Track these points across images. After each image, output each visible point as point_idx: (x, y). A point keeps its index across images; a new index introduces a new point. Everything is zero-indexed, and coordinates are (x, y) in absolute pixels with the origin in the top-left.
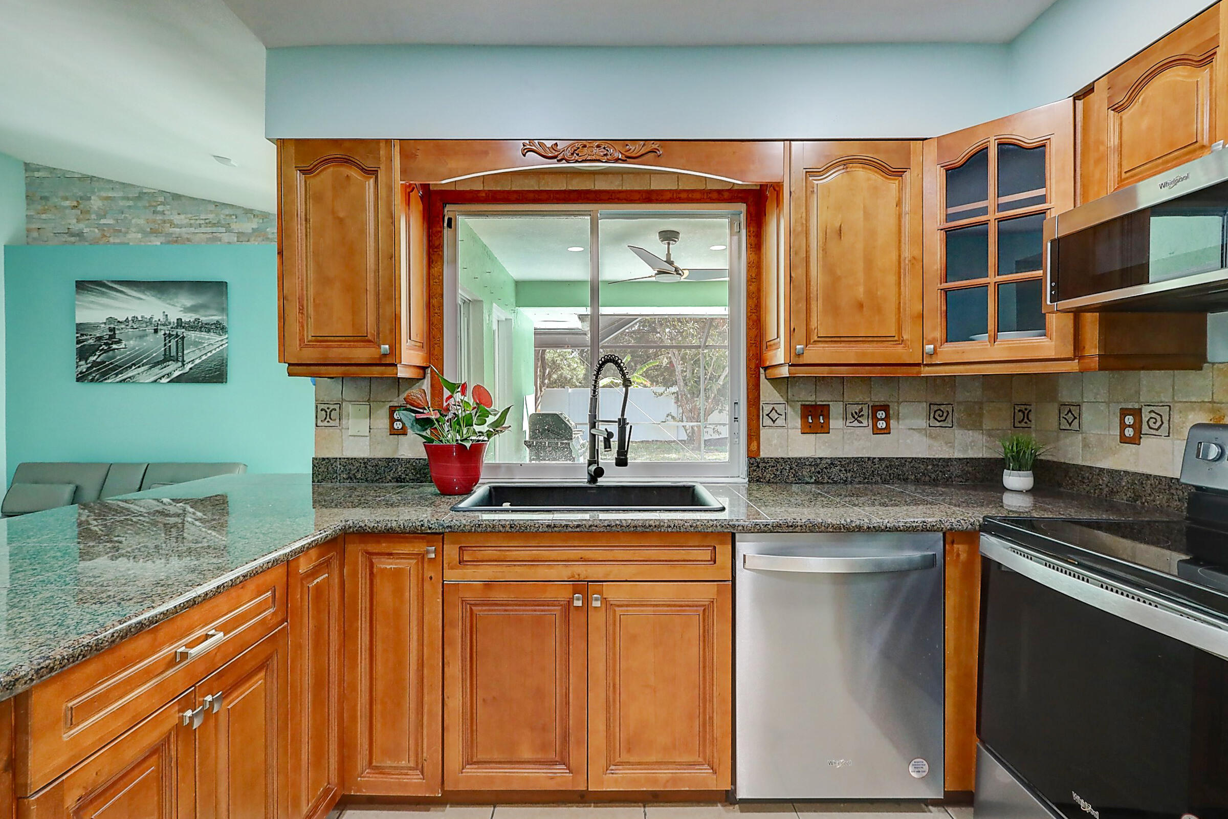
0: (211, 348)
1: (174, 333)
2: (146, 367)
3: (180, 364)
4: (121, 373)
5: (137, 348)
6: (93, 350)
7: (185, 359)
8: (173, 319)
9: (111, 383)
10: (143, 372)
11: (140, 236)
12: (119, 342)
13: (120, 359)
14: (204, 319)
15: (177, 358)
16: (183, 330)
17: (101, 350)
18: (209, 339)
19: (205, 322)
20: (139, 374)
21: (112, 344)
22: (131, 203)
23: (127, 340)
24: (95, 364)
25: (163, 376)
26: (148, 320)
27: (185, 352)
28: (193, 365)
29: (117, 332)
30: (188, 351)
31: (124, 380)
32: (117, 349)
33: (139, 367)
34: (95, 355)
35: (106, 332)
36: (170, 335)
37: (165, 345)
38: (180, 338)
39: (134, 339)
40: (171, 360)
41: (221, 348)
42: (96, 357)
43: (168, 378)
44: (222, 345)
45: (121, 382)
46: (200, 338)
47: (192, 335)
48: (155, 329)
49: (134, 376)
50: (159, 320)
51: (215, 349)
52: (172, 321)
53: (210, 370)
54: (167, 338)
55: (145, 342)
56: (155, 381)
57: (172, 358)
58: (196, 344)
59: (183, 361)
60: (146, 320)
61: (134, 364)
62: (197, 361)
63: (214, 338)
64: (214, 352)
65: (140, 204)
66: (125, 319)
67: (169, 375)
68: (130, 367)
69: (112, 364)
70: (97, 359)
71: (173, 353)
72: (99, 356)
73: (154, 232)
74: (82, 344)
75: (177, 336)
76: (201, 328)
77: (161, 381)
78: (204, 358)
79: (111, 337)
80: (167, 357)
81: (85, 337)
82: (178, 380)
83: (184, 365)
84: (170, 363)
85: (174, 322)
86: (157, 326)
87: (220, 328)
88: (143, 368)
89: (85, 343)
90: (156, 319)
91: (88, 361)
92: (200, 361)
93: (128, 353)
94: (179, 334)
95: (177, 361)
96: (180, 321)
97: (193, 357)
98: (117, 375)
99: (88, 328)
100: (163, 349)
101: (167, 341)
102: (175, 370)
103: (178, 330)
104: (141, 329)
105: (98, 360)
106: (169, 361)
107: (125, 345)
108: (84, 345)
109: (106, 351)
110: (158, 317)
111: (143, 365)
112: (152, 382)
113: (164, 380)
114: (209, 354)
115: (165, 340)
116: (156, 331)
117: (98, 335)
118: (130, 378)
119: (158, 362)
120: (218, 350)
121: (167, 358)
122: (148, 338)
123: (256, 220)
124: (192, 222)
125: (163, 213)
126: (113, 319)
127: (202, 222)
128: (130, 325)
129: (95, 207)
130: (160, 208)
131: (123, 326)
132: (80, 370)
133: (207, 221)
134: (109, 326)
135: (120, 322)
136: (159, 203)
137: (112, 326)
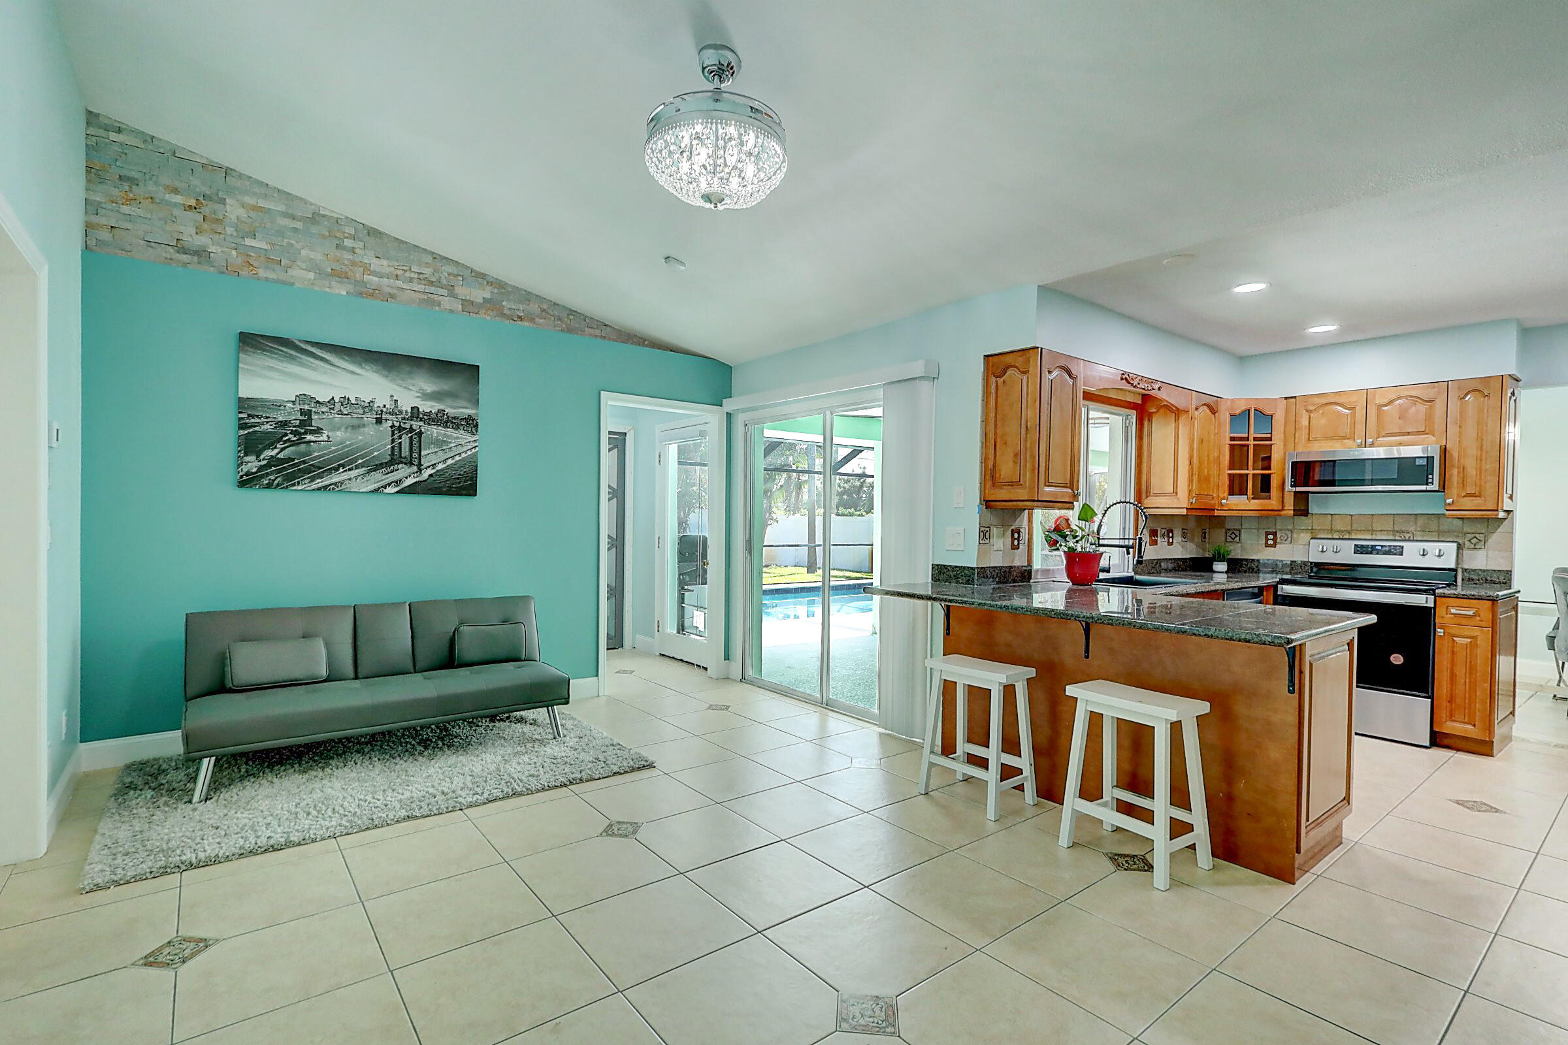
0: (460, 450)
1: (407, 426)
2: (362, 470)
3: (415, 468)
4: (320, 476)
5: (348, 443)
6: (271, 441)
7: (422, 463)
8: (404, 406)
9: (302, 490)
10: (356, 478)
12: (318, 431)
13: (319, 457)
14: (451, 411)
15: (411, 460)
16: (421, 423)
17: (285, 442)
18: (457, 438)
19: (452, 416)
20: (350, 479)
21: (305, 433)
22: (299, 225)
23: (332, 430)
24: (273, 461)
25: (389, 485)
26: (366, 404)
27: (423, 453)
28: (434, 471)
29: (314, 417)
30: (427, 452)
31: (325, 488)
32: (313, 442)
33: (350, 470)
34: (275, 448)
35: (294, 415)
36: (400, 429)
37: (393, 441)
38: (416, 434)
39: (343, 429)
40: (402, 462)
41: (473, 450)
42: (276, 451)
43: (396, 486)
44: (475, 447)
45: (319, 489)
46: (445, 436)
47: (434, 431)
48: (376, 418)
49: (342, 483)
50: (384, 406)
51: (466, 452)
52: (403, 409)
54: (396, 432)
55: (363, 434)
56: (376, 491)
57: (402, 460)
58: (440, 443)
59: (420, 465)
60: (362, 403)
61: (343, 466)
62: (440, 466)
63: (463, 436)
64: (464, 455)
65: (314, 230)
66: (327, 400)
67: (397, 482)
68: (337, 469)
69: (304, 462)
70: (277, 454)
71: (405, 452)
72: (282, 450)
73: (336, 275)
74: (250, 430)
75: (411, 430)
76: (447, 422)
77: (385, 491)
78: (450, 462)
79: (303, 424)
80: (395, 457)
81: (257, 420)
82: (412, 490)
83: (420, 470)
84: (400, 466)
85: (406, 411)
86: (381, 414)
87: (471, 424)
88: (357, 471)
89: (256, 429)
90: (378, 403)
91: (262, 457)
92: (445, 466)
93: (333, 448)
94: (414, 427)
95: (411, 464)
96: (415, 411)
97: (434, 460)
98: (313, 479)
99: (263, 406)
100: (389, 446)
101: (396, 437)
102: (407, 475)
103: (413, 422)
104: (356, 416)
105: (281, 456)
106: (398, 464)
107: (329, 437)
108: (256, 431)
109: (294, 444)
111: (357, 468)
112: (371, 492)
113: (389, 490)
114: (457, 458)
115: (393, 435)
116: (379, 421)
117: (280, 419)
118: (335, 484)
119: (382, 464)
120: (469, 453)
121: (395, 460)
122: (366, 430)
123: (489, 288)
124: (399, 272)
125: (353, 250)
126: (302, 398)
127: (413, 275)
128: (337, 409)
129: (233, 217)
130: (348, 243)
131: (324, 409)
132: (245, 468)
133: (421, 276)
134: (298, 407)
135: (318, 402)
136: (346, 235)
137: (306, 407)
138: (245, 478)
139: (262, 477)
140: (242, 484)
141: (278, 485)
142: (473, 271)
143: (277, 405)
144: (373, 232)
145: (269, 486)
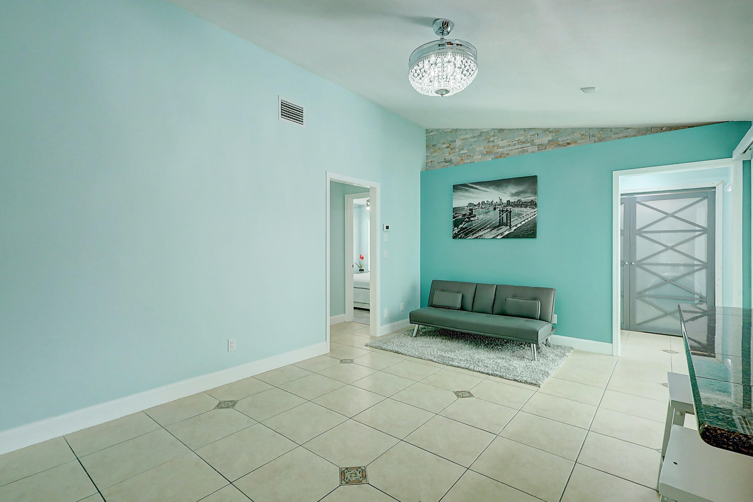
0: (528, 217)
1: (505, 209)
2: (489, 230)
3: (508, 227)
4: (475, 233)
5: (484, 219)
6: (461, 221)
7: (511, 225)
8: (505, 201)
9: (470, 239)
10: (487, 233)
11: (480, 156)
12: (475, 216)
13: (475, 226)
14: (523, 200)
15: (507, 224)
16: (511, 207)
17: (465, 222)
18: (526, 211)
19: (524, 201)
20: (485, 234)
21: (471, 218)
22: (476, 139)
23: (479, 215)
24: (462, 229)
25: (499, 235)
26: (490, 203)
27: (512, 220)
28: (516, 228)
29: (473, 211)
30: (514, 219)
31: (477, 237)
32: (474, 220)
33: (485, 230)
34: (462, 224)
35: (468, 211)
36: (503, 211)
37: (500, 216)
38: (509, 212)
39: (483, 214)
40: (503, 225)
41: (534, 216)
42: (463, 225)
43: (501, 235)
44: (535, 215)
45: (475, 238)
46: (521, 211)
47: (516, 210)
48: (494, 208)
49: (482, 235)
50: (497, 202)
51: (530, 217)
52: (504, 202)
53: (527, 230)
54: (501, 212)
55: (489, 215)
56: (494, 238)
57: (504, 224)
58: (519, 215)
59: (510, 225)
60: (489, 203)
61: (482, 228)
62: (519, 225)
63: (528, 210)
64: (529, 219)
65: (481, 139)
66: (477, 204)
67: (502, 234)
68: (480, 230)
69: (470, 228)
70: (463, 226)
71: (505, 221)
72: (464, 224)
73: (488, 153)
74: (456, 219)
75: (507, 211)
76: (521, 205)
77: (497, 238)
78: (523, 223)
79: (470, 214)
80: (501, 223)
81: (457, 215)
82: (507, 237)
83: (511, 228)
84: (503, 227)
85: (505, 203)
86: (496, 206)
87: (533, 204)
88: (487, 230)
89: (457, 218)
90: (495, 202)
91: (459, 228)
92: (521, 225)
93: (479, 222)
94: (508, 209)
95: (507, 225)
96: (508, 202)
97: (517, 223)
98: (473, 234)
99: (459, 210)
100: (499, 219)
101: (501, 214)
102: (505, 231)
103: (507, 207)
104: (487, 208)
105: (464, 227)
106: (502, 226)
107: (478, 218)
108: (457, 219)
109: (468, 222)
110: (496, 200)
111: (487, 229)
112: (492, 238)
113: (499, 237)
114: (526, 221)
115: (500, 214)
116: (495, 209)
117: (464, 213)
118: (480, 236)
119: (496, 227)
120: (532, 218)
121: (501, 224)
122: (490, 213)
123: (551, 135)
124: (510, 143)
125: (493, 141)
126: (470, 204)
127: (516, 142)
128: (480, 207)
129: (458, 145)
130: (492, 139)
131: (477, 207)
132: (454, 232)
133: (519, 141)
134: (469, 208)
135: (475, 205)
136: (491, 136)
137: (471, 208)
138: (454, 235)
139: (459, 235)
140: (454, 238)
141: (463, 237)
142: (543, 129)
143: (462, 209)
144: (501, 130)
145: (461, 238)
